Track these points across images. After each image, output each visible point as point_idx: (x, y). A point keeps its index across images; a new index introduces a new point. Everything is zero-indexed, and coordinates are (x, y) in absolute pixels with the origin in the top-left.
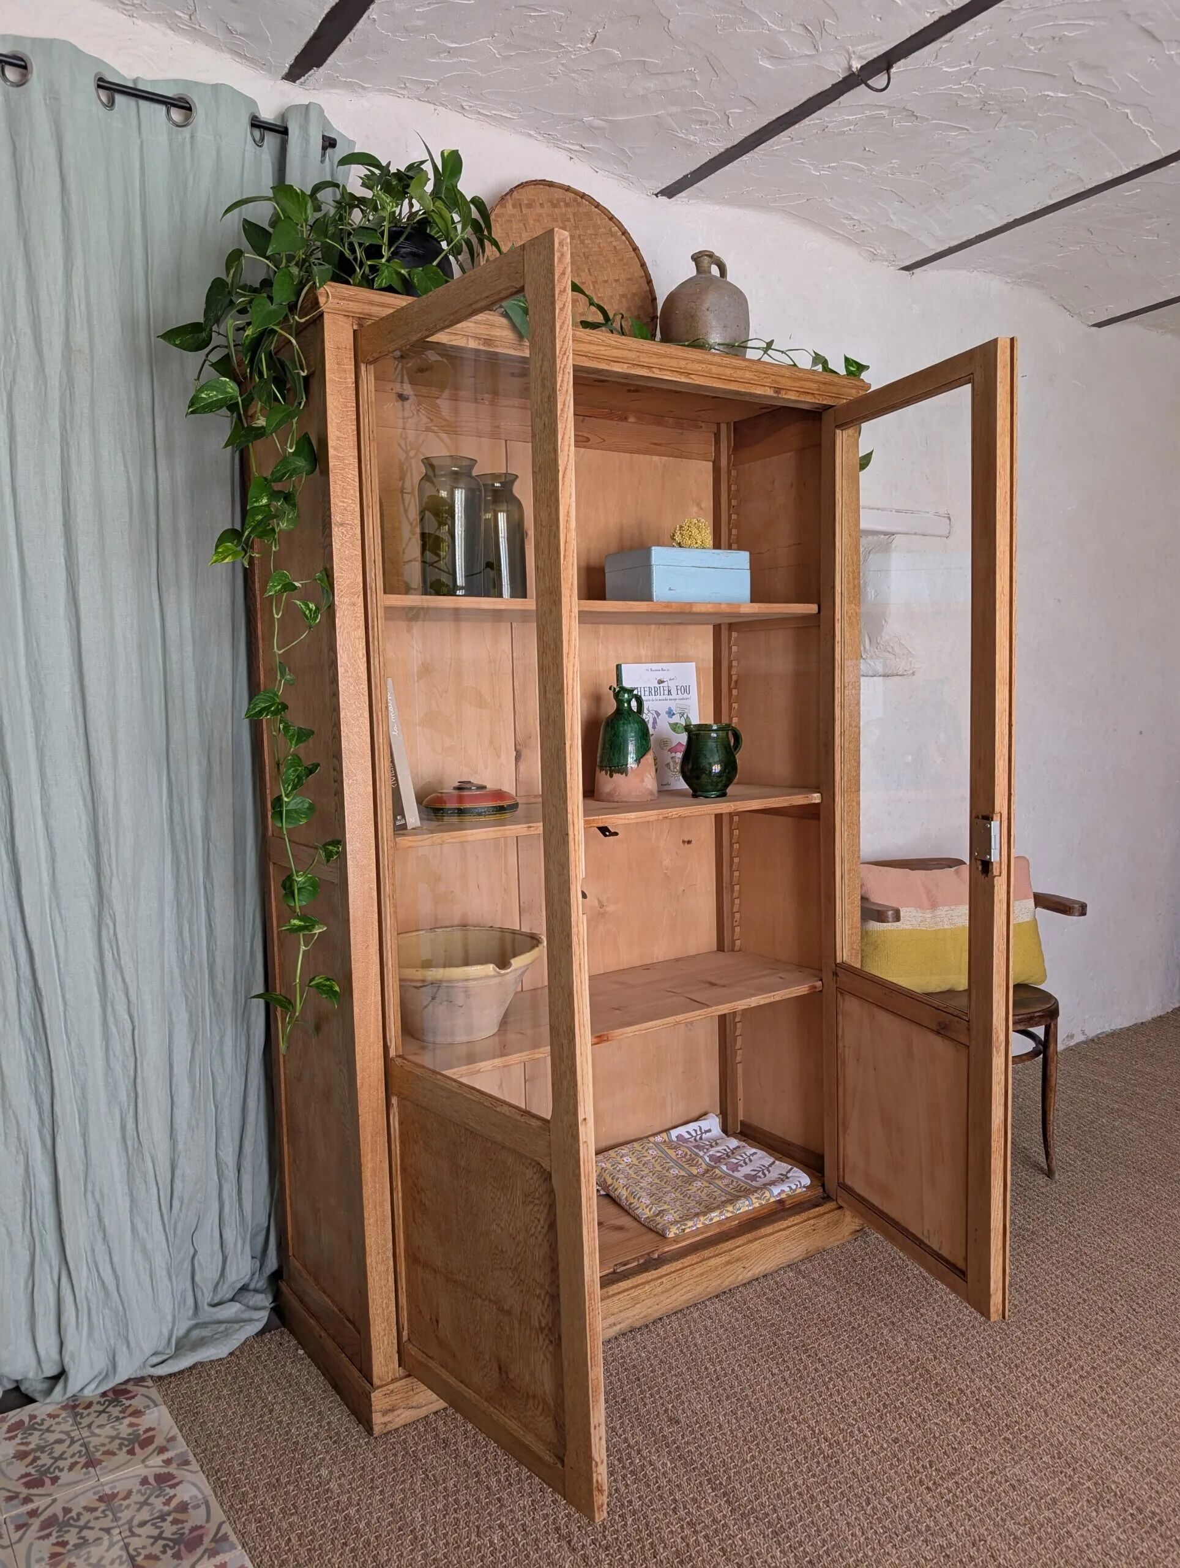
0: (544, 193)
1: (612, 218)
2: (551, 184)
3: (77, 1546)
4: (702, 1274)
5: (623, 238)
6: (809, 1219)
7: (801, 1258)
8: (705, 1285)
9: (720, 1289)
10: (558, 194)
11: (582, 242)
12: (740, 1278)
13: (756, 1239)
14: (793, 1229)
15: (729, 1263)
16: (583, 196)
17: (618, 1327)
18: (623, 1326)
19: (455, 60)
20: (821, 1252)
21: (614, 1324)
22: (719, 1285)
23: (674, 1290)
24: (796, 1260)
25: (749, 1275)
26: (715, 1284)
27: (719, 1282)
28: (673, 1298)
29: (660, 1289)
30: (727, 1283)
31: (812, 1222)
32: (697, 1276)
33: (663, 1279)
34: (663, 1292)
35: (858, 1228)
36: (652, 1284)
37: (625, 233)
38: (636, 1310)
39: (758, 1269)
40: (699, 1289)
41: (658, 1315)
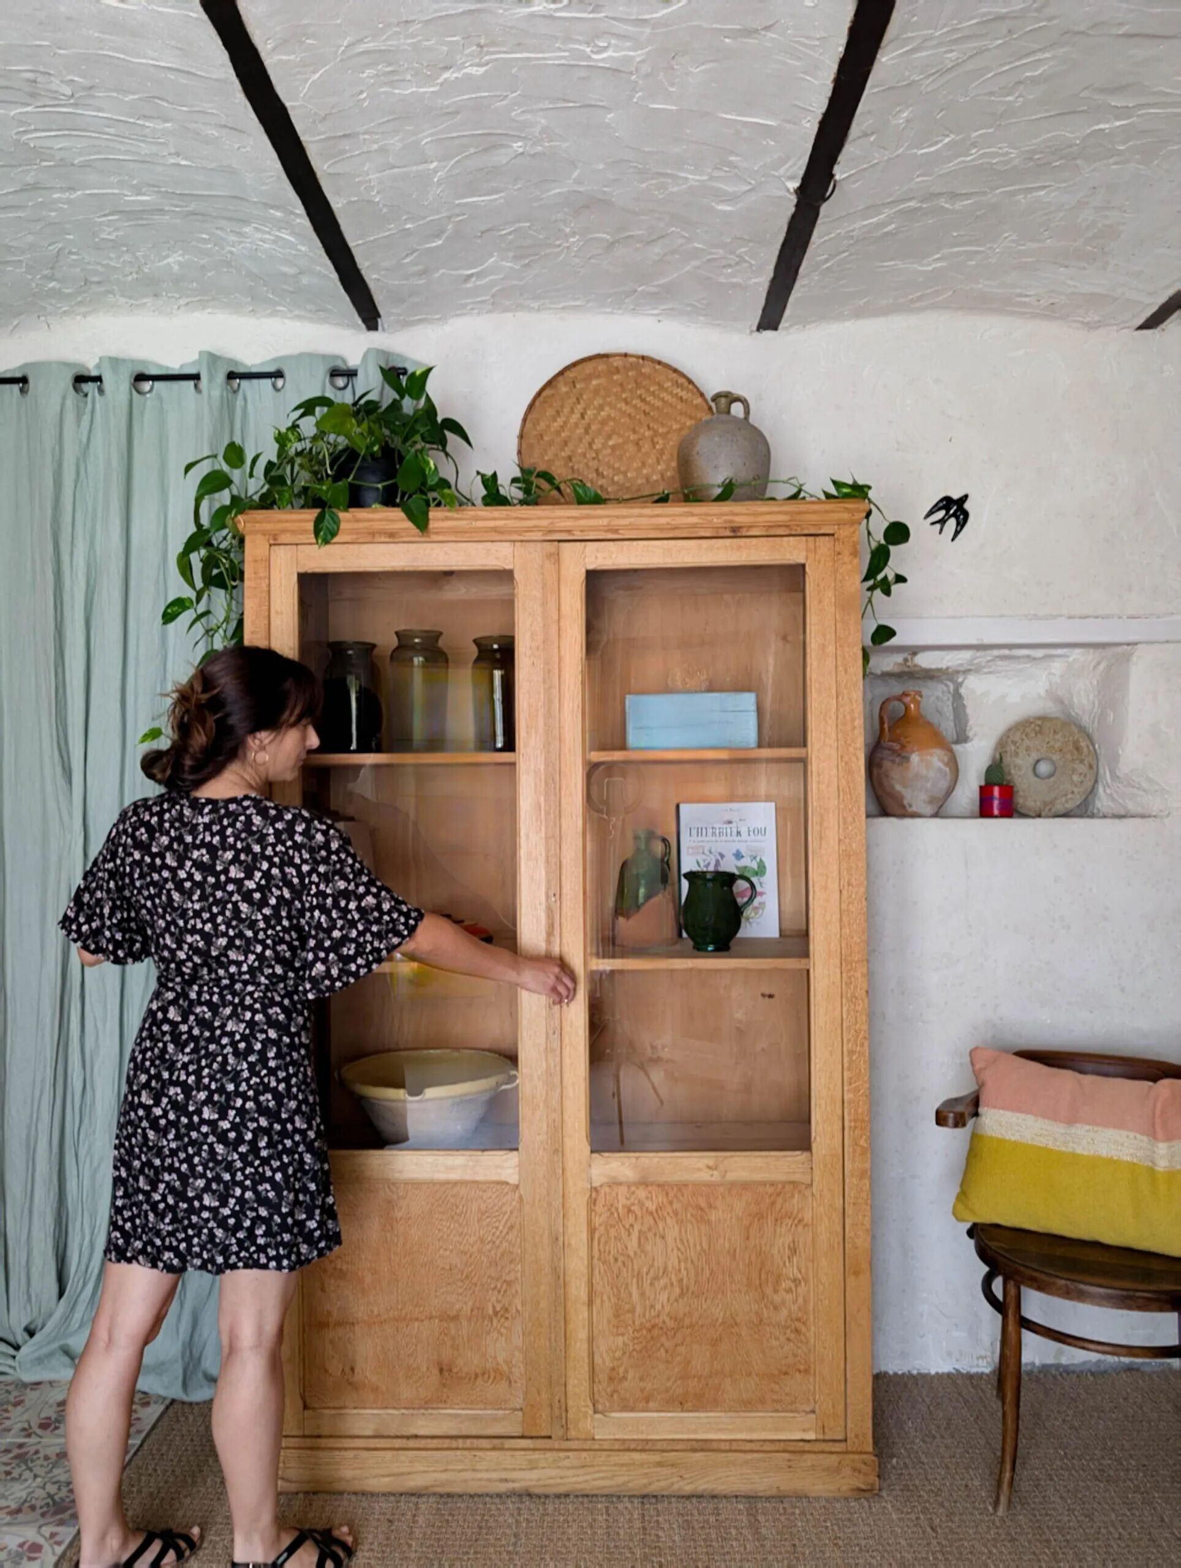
0: (601, 366)
1: (675, 371)
2: (605, 356)
3: (13, 1479)
4: (622, 1465)
5: (691, 387)
6: (785, 1451)
7: (768, 1493)
8: (626, 1478)
9: (645, 1491)
10: (617, 362)
11: (643, 400)
12: (676, 1487)
13: (702, 1450)
14: (756, 1455)
15: (659, 1464)
16: (643, 358)
17: (511, 1485)
18: (517, 1485)
19: (487, 280)
20: (801, 1496)
21: (506, 1480)
22: (645, 1486)
23: (581, 1471)
24: (760, 1494)
25: (688, 1489)
26: (637, 1482)
27: (645, 1481)
28: (581, 1479)
29: (566, 1463)
30: (655, 1488)
31: (787, 1456)
32: (615, 1465)
33: (570, 1454)
34: (569, 1468)
35: (863, 1487)
36: (555, 1454)
37: (690, 382)
38: (534, 1475)
39: (703, 1485)
40: (620, 1480)
41: (562, 1490)
